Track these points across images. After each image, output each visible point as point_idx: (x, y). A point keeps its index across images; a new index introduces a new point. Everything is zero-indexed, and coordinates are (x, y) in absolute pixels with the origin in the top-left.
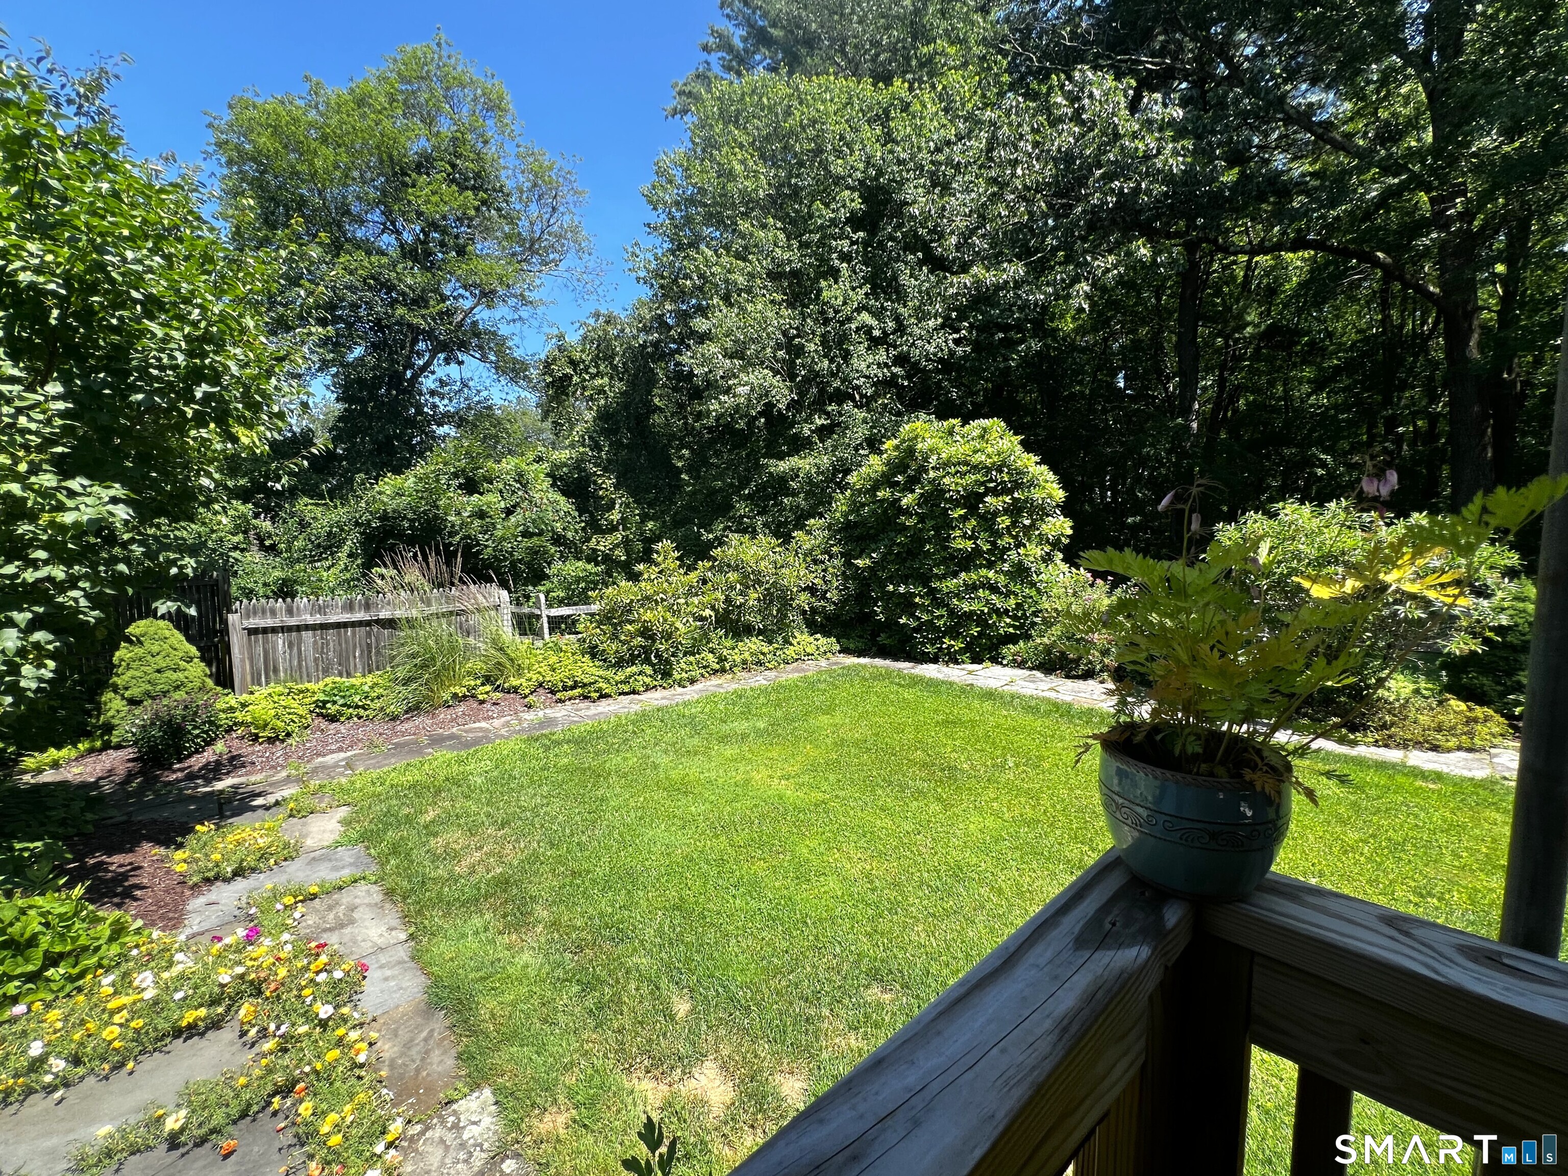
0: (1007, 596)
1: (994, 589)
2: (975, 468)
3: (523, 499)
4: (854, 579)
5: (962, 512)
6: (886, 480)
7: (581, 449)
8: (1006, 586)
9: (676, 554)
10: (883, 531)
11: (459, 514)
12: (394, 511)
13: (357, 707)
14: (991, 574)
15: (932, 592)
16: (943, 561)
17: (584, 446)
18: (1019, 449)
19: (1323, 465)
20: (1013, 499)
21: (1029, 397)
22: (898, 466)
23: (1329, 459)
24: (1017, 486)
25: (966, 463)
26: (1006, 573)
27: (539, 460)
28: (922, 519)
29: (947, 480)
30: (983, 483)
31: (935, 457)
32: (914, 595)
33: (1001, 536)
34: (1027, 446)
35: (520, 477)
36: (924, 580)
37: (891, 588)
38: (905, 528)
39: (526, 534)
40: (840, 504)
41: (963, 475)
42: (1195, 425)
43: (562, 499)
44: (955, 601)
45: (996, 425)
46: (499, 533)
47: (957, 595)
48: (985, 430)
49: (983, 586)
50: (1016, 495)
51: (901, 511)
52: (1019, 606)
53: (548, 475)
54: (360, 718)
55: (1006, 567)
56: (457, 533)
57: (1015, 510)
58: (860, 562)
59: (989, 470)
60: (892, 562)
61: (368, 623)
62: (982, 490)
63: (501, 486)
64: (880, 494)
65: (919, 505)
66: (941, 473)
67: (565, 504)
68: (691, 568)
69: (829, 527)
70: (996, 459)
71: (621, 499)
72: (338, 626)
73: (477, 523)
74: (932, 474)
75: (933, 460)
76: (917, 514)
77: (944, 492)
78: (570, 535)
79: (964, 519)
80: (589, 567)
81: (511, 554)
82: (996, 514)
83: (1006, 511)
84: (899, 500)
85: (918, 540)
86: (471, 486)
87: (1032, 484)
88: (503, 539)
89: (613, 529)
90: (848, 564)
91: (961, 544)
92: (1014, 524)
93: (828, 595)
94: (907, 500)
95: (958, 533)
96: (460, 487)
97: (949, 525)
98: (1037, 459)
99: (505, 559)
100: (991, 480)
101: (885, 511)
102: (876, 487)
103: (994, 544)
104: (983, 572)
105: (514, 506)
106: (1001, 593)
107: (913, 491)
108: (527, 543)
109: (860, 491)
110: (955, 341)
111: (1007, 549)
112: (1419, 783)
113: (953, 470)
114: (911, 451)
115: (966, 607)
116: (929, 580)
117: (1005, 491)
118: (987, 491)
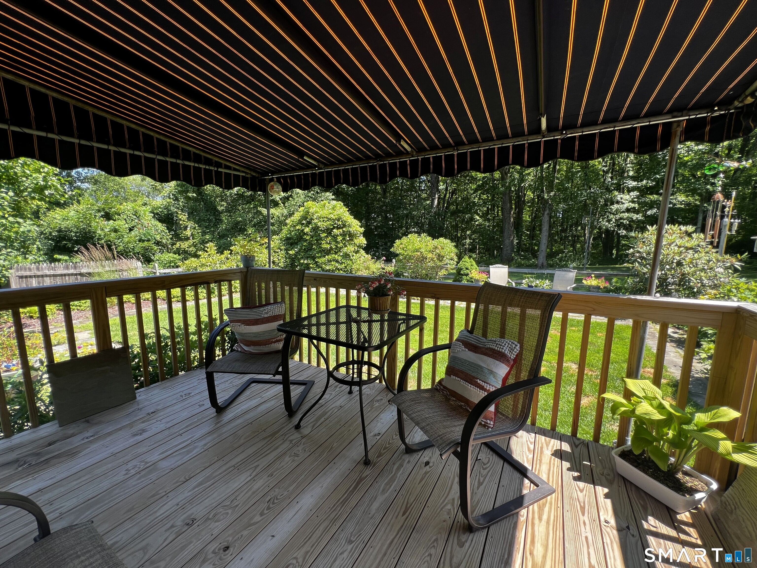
0: (341, 264)
1: (337, 261)
2: (329, 219)
3: (138, 224)
4: (289, 258)
5: (325, 235)
6: (300, 222)
7: (168, 200)
8: (341, 260)
9: (215, 248)
10: (299, 241)
11: (102, 230)
12: (65, 228)
13: (77, 306)
14: (336, 256)
15: (316, 262)
16: (320, 252)
17: (170, 198)
18: (347, 213)
22: (304, 217)
24: (344, 226)
25: (327, 218)
26: (341, 256)
27: (145, 204)
28: (312, 237)
29: (319, 224)
30: (332, 225)
32: (310, 264)
33: (339, 244)
35: (136, 213)
36: (313, 258)
37: (302, 261)
38: (307, 240)
39: (140, 240)
40: (285, 232)
41: (325, 222)
43: (160, 224)
44: (324, 266)
46: (126, 240)
47: (325, 264)
49: (334, 260)
50: (344, 229)
51: (305, 234)
52: (346, 267)
53: (151, 212)
54: (78, 310)
55: (341, 254)
56: (102, 239)
57: (344, 235)
58: (290, 252)
59: (334, 220)
60: (303, 252)
61: (76, 275)
62: (332, 227)
63: (125, 217)
64: (298, 227)
65: (311, 232)
66: (318, 221)
67: (161, 227)
68: (222, 253)
69: (281, 239)
70: (337, 216)
71: (190, 224)
72: (61, 275)
73: (113, 234)
74: (315, 221)
75: (315, 216)
76: (310, 235)
77: (319, 227)
78: (164, 241)
79: (327, 237)
80: (175, 256)
81: (133, 250)
82: (337, 236)
83: (341, 235)
84: (303, 230)
85: (311, 244)
86: (108, 217)
87: (349, 226)
88: (129, 242)
89: (187, 239)
90: (287, 253)
91: (325, 246)
92: (344, 239)
93: (280, 264)
94: (307, 230)
95: (324, 242)
96: (102, 216)
97: (321, 239)
98: (352, 217)
99: (130, 252)
100: (335, 224)
101: (300, 234)
102: (296, 225)
103: (336, 246)
104: (333, 255)
105: (133, 227)
107: (308, 227)
108: (141, 244)
109: (291, 226)
111: (341, 248)
113: (322, 220)
114: (308, 212)
115: (328, 268)
116: (315, 258)
117: (340, 228)
118: (334, 228)
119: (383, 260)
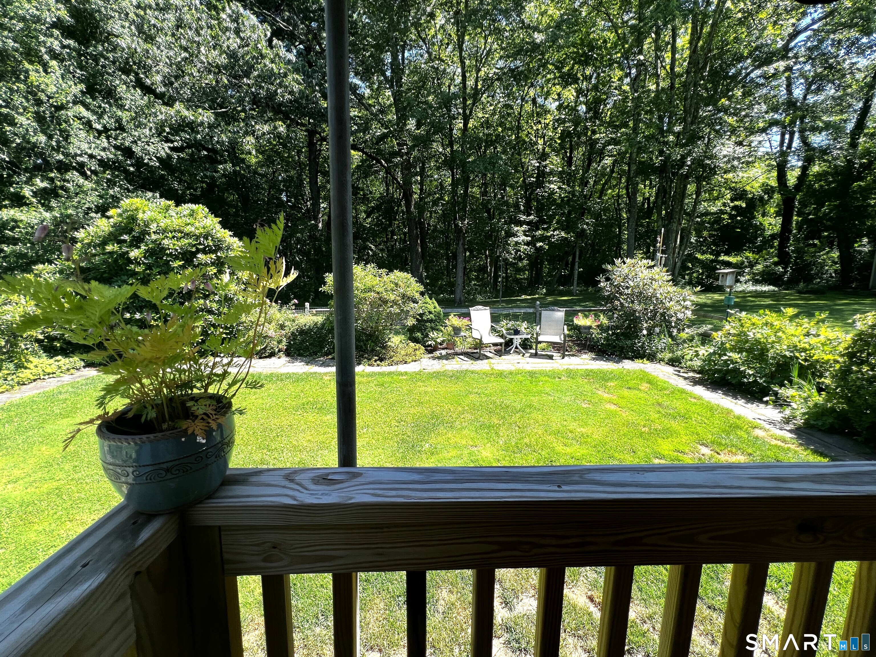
0: (219, 315)
1: (210, 312)
2: (187, 235)
5: (181, 263)
6: (113, 238)
8: (218, 310)
10: (116, 275)
14: (207, 303)
18: (218, 227)
19: (372, 250)
20: (217, 256)
21: (232, 197)
22: (124, 228)
23: (373, 247)
24: (219, 248)
25: (181, 232)
26: (218, 302)
28: (149, 267)
29: (166, 242)
30: (194, 245)
31: (155, 225)
34: (224, 225)
38: (136, 273)
41: (179, 239)
42: (320, 225)
45: (201, 209)
48: (193, 211)
49: (202, 310)
50: (219, 254)
51: (129, 261)
55: (217, 298)
57: (219, 263)
59: (198, 237)
62: (194, 249)
64: (109, 248)
65: (145, 257)
66: (161, 236)
69: (61, 272)
70: (202, 230)
74: (154, 237)
75: (153, 227)
76: (144, 263)
77: (165, 249)
79: (183, 267)
82: (206, 265)
83: (213, 264)
84: (127, 253)
87: (228, 248)
94: (134, 253)
97: (171, 271)
98: (231, 233)
100: (200, 244)
101: (116, 260)
102: (104, 243)
104: (201, 301)
106: (215, 314)
107: (139, 247)
109: (89, 245)
110: (169, 148)
112: (400, 377)
113: (170, 235)
114: (133, 219)
117: (211, 252)
118: (198, 251)
119: (294, 304)
